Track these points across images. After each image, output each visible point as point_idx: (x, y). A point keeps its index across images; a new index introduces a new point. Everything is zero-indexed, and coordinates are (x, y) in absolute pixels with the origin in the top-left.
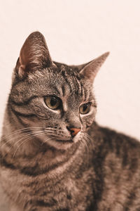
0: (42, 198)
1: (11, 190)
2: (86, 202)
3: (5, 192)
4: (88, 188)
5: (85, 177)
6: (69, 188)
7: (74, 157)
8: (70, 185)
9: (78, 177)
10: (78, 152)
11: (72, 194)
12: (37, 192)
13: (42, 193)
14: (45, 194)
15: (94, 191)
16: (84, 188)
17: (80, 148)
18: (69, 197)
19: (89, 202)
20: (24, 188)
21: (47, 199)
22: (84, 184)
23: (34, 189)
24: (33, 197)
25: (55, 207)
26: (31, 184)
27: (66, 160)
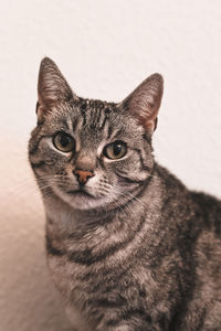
0: (105, 296)
2: (169, 299)
4: (170, 281)
5: (165, 264)
6: (142, 282)
7: (141, 234)
8: (143, 276)
9: (153, 266)
10: (146, 227)
11: (147, 289)
12: (97, 288)
13: (103, 288)
14: (108, 290)
15: (180, 286)
16: (165, 281)
17: (148, 220)
18: (143, 294)
19: (173, 300)
20: (77, 283)
21: (112, 296)
22: (165, 275)
23: (92, 283)
24: (92, 295)
25: (124, 307)
26: (88, 276)
27: (130, 239)
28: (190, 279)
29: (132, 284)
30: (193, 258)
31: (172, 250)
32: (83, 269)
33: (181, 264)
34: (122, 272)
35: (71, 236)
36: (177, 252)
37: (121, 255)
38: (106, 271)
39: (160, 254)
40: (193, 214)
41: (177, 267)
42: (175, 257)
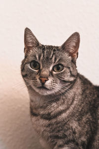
0: (57, 134)
1: (38, 129)
2: (86, 135)
3: (35, 130)
4: (87, 127)
5: (84, 119)
6: (74, 127)
7: (73, 106)
8: (74, 125)
9: (79, 120)
10: (75, 102)
11: (76, 130)
12: (53, 130)
13: (56, 130)
14: (59, 131)
15: (91, 129)
16: (84, 127)
17: (76, 99)
18: (74, 133)
19: (88, 135)
20: (45, 128)
21: (60, 134)
22: (84, 124)
23: (51, 128)
24: (51, 134)
25: (66, 139)
26: (49, 125)
27: (68, 108)
28: (95, 125)
29: (69, 129)
30: (96, 116)
31: (87, 113)
32: (47, 122)
33: (91, 119)
34: (65, 123)
35: (41, 107)
36: (89, 114)
37: (64, 115)
38: (57, 123)
39: (81, 115)
40: (96, 96)
41: (89, 120)
42: (88, 116)
